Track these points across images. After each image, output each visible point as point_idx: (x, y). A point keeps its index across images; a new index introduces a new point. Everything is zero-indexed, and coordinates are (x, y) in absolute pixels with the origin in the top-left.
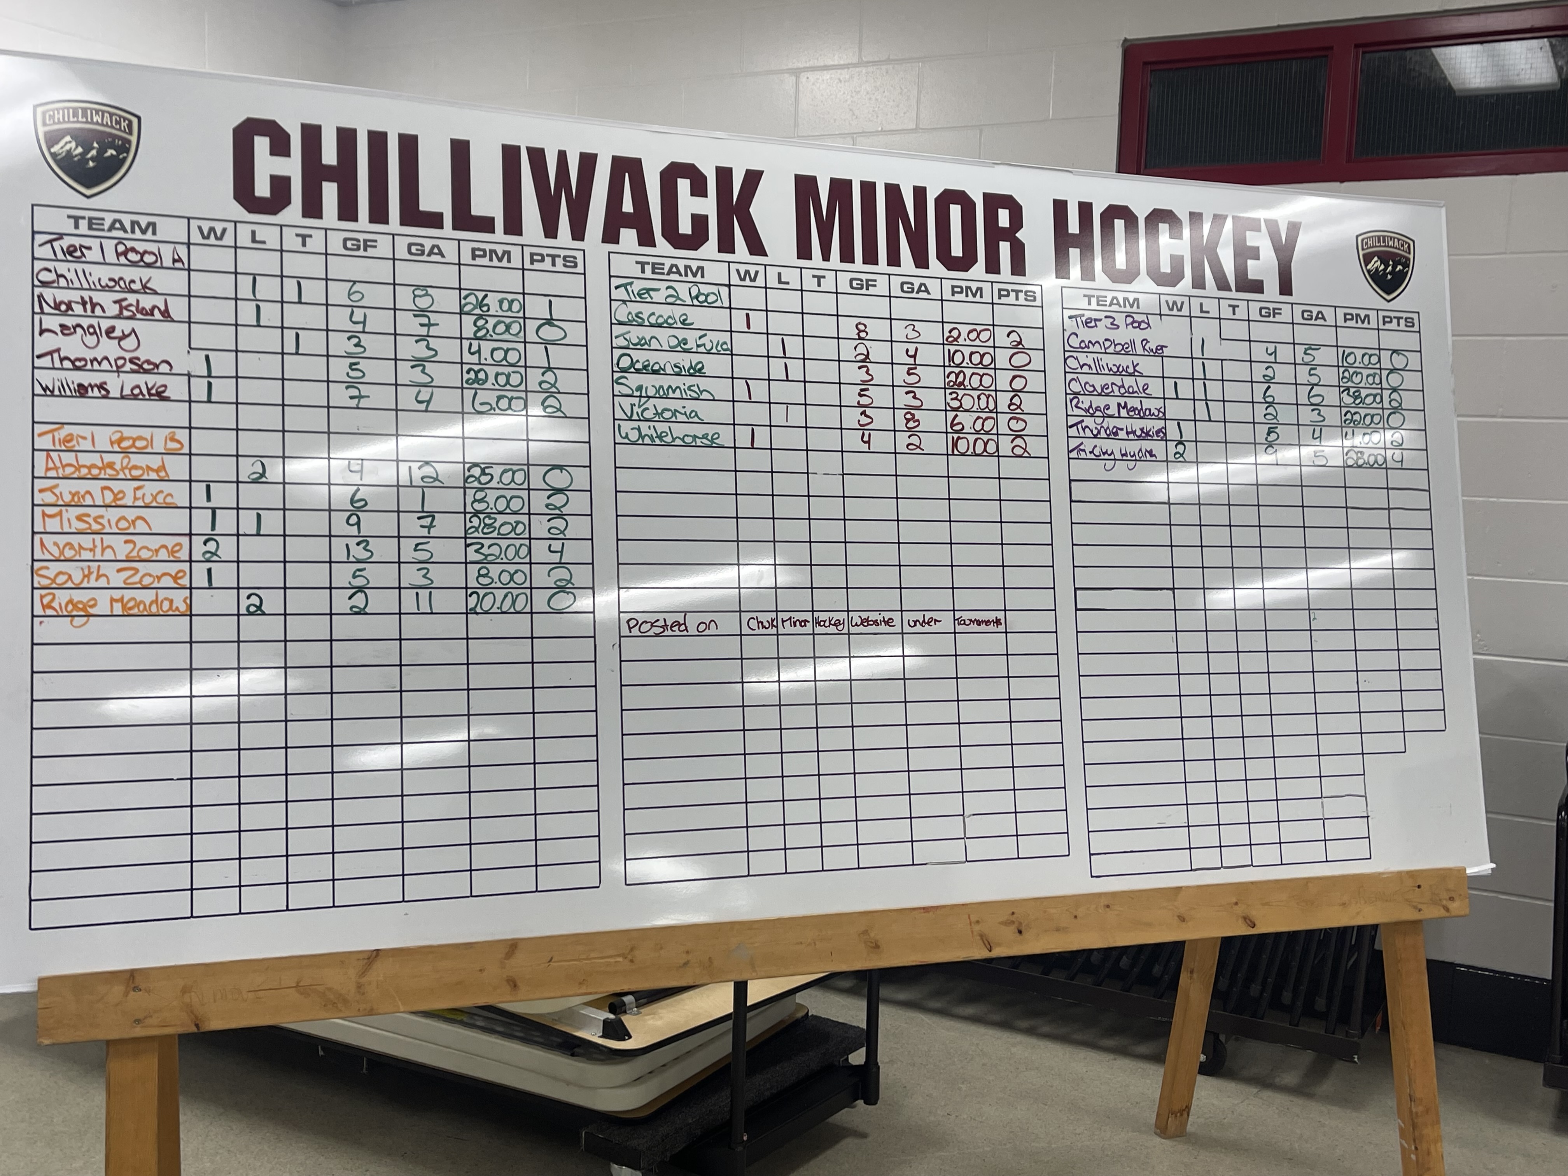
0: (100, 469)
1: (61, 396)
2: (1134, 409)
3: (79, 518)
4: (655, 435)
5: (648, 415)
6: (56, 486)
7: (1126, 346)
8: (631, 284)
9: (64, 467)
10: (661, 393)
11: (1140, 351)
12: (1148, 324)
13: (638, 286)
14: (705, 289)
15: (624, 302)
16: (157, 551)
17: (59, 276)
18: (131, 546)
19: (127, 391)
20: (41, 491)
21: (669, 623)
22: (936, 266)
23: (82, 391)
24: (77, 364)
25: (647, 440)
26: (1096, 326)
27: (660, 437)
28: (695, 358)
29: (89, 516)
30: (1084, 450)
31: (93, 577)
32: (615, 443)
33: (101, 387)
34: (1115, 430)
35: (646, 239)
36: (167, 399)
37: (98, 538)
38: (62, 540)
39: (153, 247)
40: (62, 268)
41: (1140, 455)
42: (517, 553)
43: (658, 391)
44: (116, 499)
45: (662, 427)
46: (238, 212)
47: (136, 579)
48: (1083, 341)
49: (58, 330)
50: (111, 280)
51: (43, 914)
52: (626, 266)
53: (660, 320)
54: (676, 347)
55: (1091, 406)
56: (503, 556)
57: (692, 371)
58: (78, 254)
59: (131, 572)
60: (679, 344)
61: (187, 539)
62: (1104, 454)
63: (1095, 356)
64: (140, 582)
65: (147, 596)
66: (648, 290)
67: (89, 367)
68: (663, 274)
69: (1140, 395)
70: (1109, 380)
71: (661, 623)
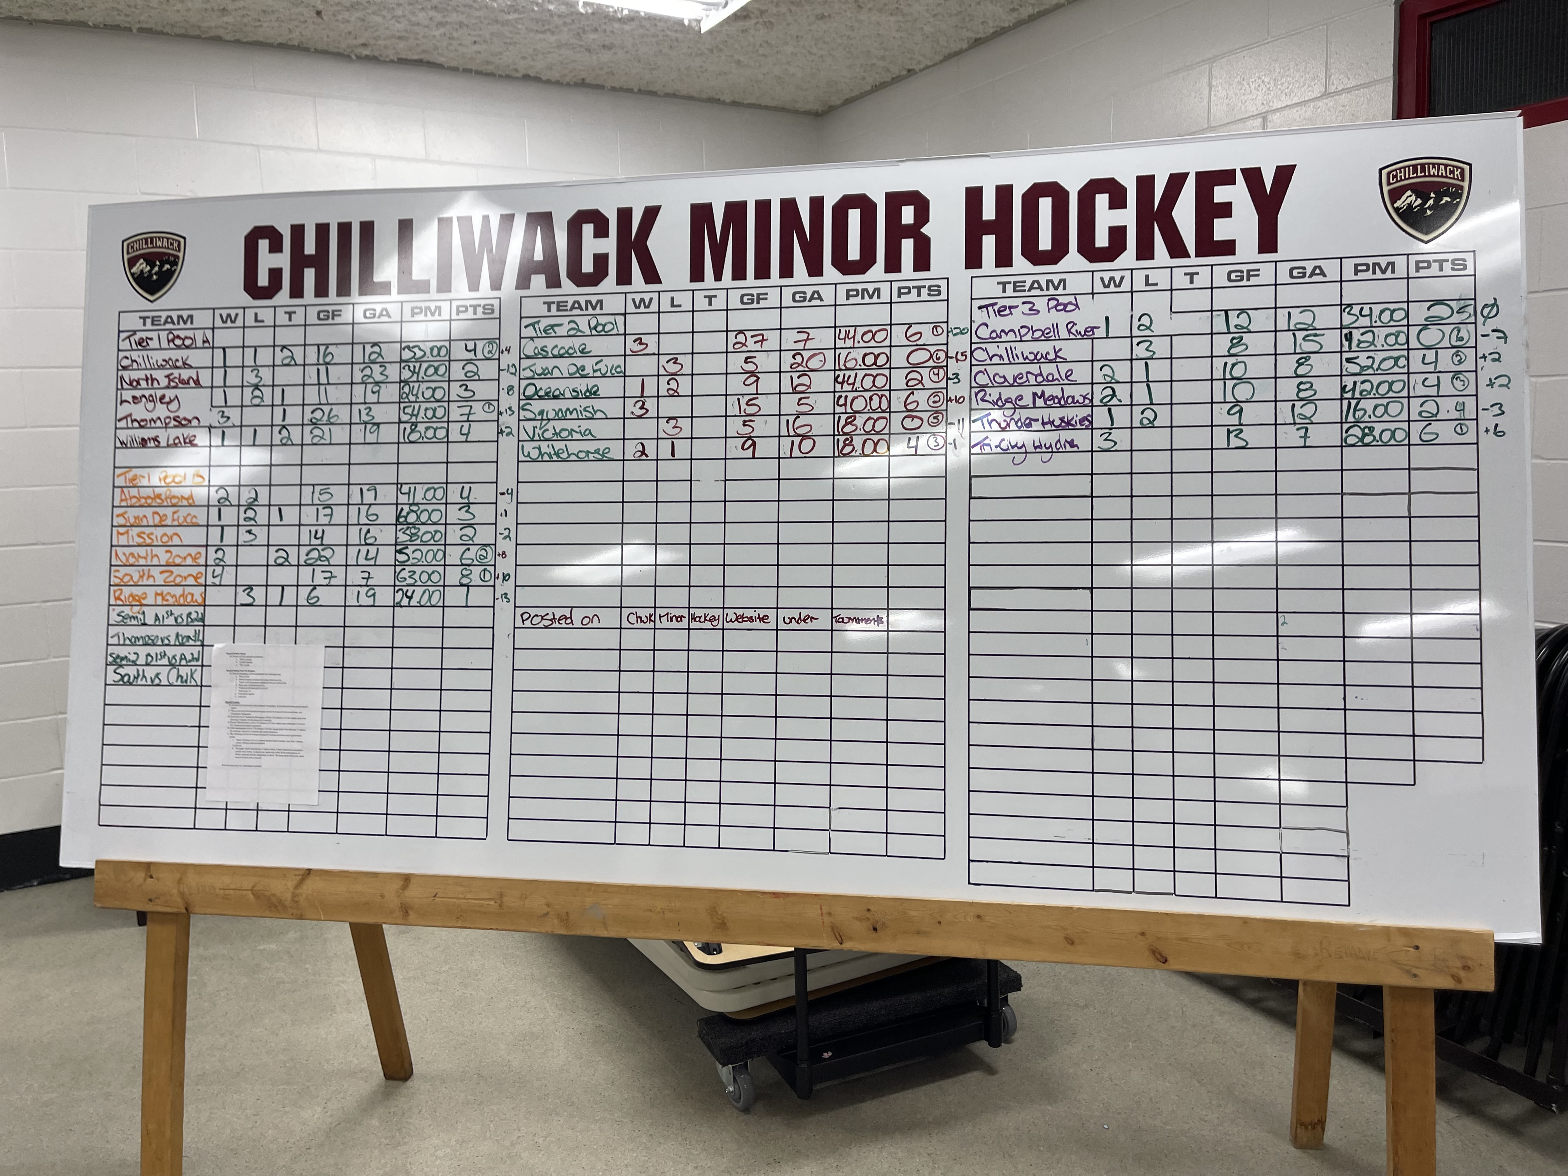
0: (152, 499)
1: (131, 448)
2: (1053, 398)
3: (139, 536)
4: (553, 452)
5: (547, 435)
6: (126, 512)
7: (1048, 331)
8: (538, 322)
9: (131, 498)
10: (560, 415)
11: (1064, 334)
12: (1077, 306)
13: (544, 323)
14: (602, 320)
15: (532, 338)
16: (185, 558)
17: (133, 361)
18: (169, 554)
19: (171, 442)
20: (118, 516)
21: (557, 617)
22: (830, 272)
23: (144, 443)
24: (142, 424)
25: (546, 458)
26: (1011, 313)
27: (557, 454)
28: (591, 382)
29: (144, 533)
30: (989, 445)
31: (145, 577)
32: (518, 461)
33: (155, 439)
34: (1028, 421)
35: (554, 282)
36: (195, 446)
37: (149, 549)
38: (128, 550)
39: (190, 333)
40: (135, 355)
41: (1058, 446)
42: (435, 556)
43: (557, 414)
44: (161, 520)
45: (559, 445)
46: (247, 300)
47: (171, 579)
48: (994, 331)
49: (130, 400)
50: (164, 360)
51: (108, 816)
52: (535, 307)
53: (562, 351)
54: (575, 373)
55: (1000, 398)
56: (423, 559)
57: (588, 394)
58: (145, 344)
59: (169, 574)
60: (578, 371)
61: (204, 549)
62: (1013, 447)
63: (1008, 345)
64: (174, 581)
65: (178, 591)
66: (552, 326)
67: (149, 425)
68: (566, 310)
69: (1062, 382)
70: (1023, 369)
71: (550, 617)
